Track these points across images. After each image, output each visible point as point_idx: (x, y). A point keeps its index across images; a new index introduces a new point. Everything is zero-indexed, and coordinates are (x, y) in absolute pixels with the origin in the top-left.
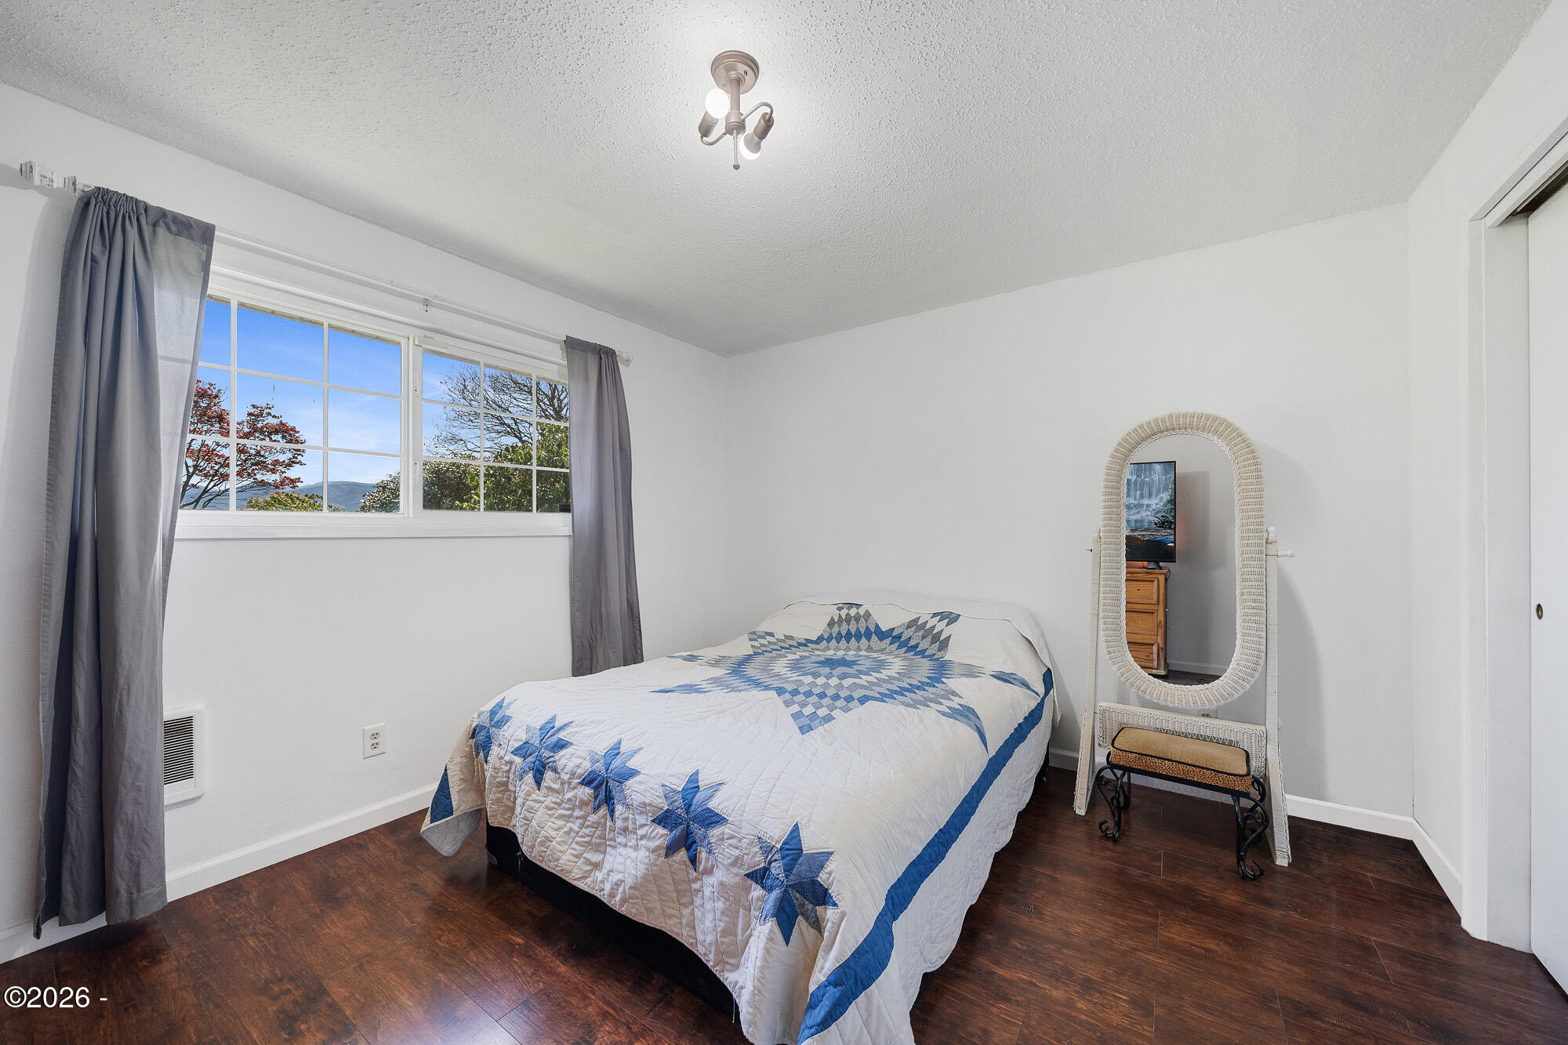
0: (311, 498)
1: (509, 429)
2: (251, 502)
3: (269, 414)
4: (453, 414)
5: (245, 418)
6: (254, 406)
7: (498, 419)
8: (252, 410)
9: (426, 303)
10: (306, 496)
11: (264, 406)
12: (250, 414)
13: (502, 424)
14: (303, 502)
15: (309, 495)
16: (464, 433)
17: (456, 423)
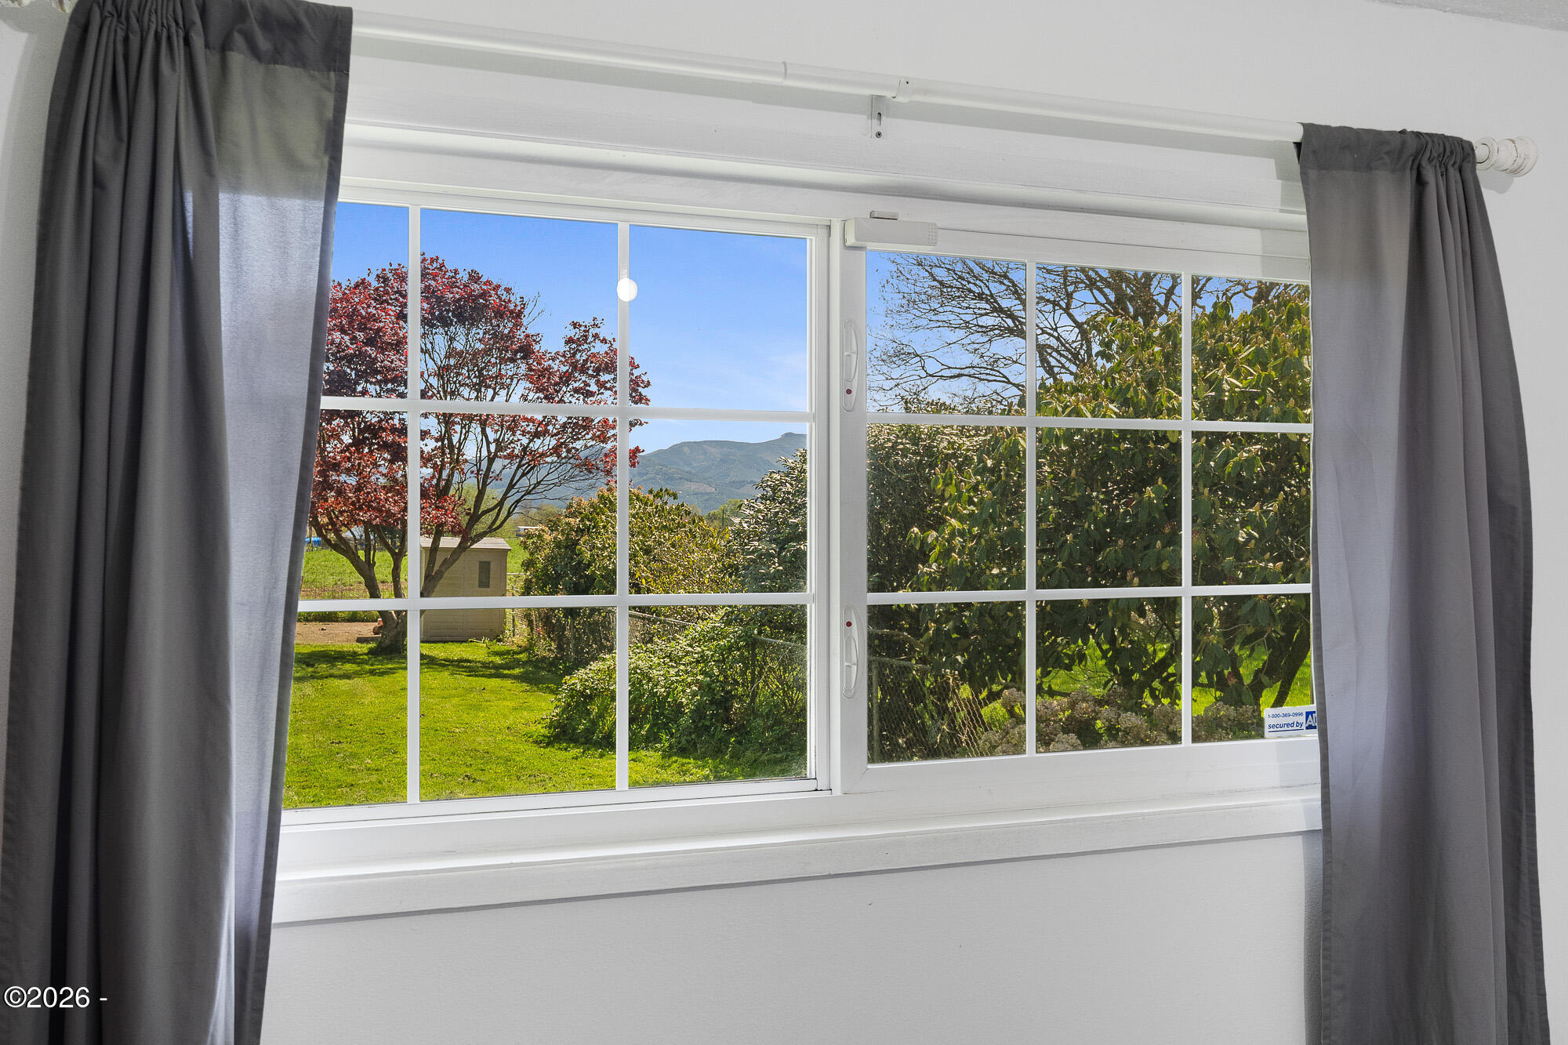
0: (657, 496)
1: (1010, 322)
2: (570, 506)
3: (596, 336)
4: (898, 300)
5: (562, 348)
6: (575, 325)
7: (987, 302)
8: (572, 333)
9: (878, 108)
10: (651, 492)
11: (589, 322)
12: (570, 341)
13: (994, 310)
14: (646, 504)
15: (655, 491)
16: (918, 341)
17: (904, 319)
